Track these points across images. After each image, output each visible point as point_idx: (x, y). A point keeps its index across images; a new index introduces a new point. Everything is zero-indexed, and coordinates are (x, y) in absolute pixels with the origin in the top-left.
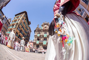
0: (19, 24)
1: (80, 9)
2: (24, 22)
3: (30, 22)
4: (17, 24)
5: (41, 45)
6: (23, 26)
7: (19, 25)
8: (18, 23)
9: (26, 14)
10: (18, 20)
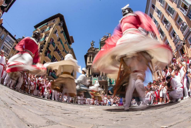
0: (49, 44)
1: (185, 5)
2: (60, 39)
3: (72, 37)
4: (44, 44)
5: (104, 86)
6: (57, 47)
7: (49, 46)
8: (45, 41)
9: (61, 20)
10: (44, 34)
